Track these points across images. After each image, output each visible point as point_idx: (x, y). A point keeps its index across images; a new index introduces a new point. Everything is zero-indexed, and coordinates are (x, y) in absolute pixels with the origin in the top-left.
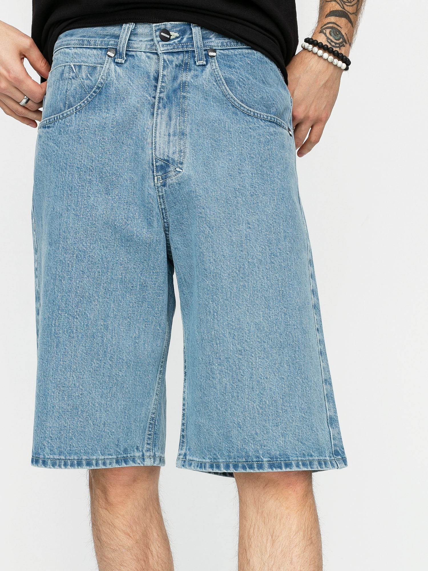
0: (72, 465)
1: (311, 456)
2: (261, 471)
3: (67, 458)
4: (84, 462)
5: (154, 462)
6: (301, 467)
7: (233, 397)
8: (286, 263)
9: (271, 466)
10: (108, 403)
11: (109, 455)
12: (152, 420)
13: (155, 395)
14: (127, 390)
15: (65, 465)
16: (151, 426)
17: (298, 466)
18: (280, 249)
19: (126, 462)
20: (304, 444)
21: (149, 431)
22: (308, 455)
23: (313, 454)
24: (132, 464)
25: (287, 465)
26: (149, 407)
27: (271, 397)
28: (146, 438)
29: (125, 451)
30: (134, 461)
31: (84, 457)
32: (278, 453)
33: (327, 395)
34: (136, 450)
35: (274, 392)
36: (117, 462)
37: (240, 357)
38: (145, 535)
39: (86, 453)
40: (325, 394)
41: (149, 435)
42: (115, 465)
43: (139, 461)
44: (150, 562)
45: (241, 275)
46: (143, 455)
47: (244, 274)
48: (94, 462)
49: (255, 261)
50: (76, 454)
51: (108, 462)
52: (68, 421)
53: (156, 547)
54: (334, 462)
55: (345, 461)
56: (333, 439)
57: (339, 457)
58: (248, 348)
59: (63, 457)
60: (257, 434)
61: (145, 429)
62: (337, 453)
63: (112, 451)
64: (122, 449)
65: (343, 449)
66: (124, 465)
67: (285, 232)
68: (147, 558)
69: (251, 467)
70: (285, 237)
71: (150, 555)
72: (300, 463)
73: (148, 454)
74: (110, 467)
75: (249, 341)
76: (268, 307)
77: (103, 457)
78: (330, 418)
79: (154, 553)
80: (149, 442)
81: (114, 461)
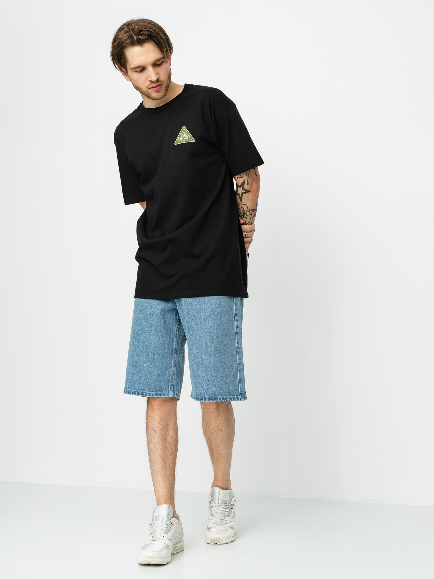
0: (135, 394)
1: (226, 395)
2: (205, 401)
3: (134, 391)
4: (140, 393)
5: (174, 396)
6: (222, 400)
7: (196, 371)
8: (219, 317)
9: (209, 399)
10: (150, 370)
11: (152, 391)
12: (173, 378)
13: (172, 367)
14: (159, 365)
15: (133, 393)
16: (172, 381)
17: (220, 400)
18: (216, 312)
19: (160, 395)
20: (223, 391)
21: (171, 383)
22: (225, 395)
23: (227, 395)
24: (163, 396)
25: (216, 399)
26: (170, 372)
27: (210, 372)
28: (170, 385)
29: (160, 390)
30: (164, 395)
31: (140, 391)
32: (212, 394)
33: (239, 370)
34: (165, 390)
35: (211, 370)
36: (156, 395)
37: (199, 355)
38: (167, 425)
39: (141, 390)
40: (238, 369)
41: (172, 384)
42: (155, 396)
43: (166, 395)
44: (168, 438)
45: (200, 322)
46: (169, 393)
47: (201, 322)
48: (145, 394)
49: (206, 317)
50: (137, 389)
51: (151, 394)
52: (134, 376)
53: (171, 433)
54: (239, 398)
55: (245, 398)
56: (240, 388)
57: (243, 396)
58: (201, 351)
59: (132, 390)
60: (204, 386)
61: (169, 382)
62: (241, 394)
63: (153, 390)
64: (158, 389)
65: (245, 393)
66: (159, 396)
67: (219, 304)
68: (166, 435)
69: (202, 400)
70: (219, 307)
71: (168, 435)
72: (221, 398)
73: (171, 392)
74: (153, 396)
75: (202, 349)
76: (210, 335)
77: (149, 392)
78: (239, 379)
79: (170, 434)
80: (171, 387)
81: (155, 394)
